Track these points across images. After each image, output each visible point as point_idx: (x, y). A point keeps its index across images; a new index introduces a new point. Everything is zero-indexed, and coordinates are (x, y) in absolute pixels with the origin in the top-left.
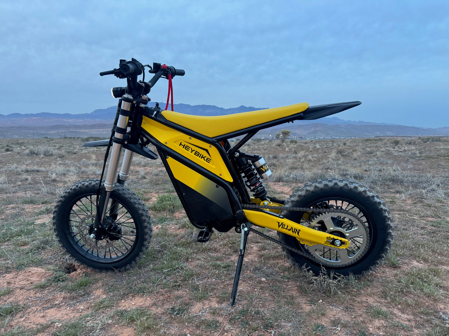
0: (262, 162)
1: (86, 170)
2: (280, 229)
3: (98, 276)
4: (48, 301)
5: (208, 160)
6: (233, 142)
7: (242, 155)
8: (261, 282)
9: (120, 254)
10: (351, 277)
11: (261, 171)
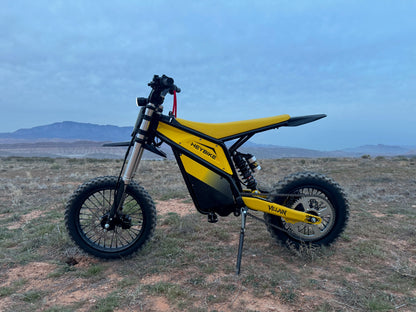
0: (254, 159)
1: (27, 185)
2: (271, 212)
3: (106, 264)
4: (71, 285)
5: (214, 157)
6: (229, 144)
7: (239, 154)
8: (252, 258)
9: (125, 244)
10: (323, 246)
11: (253, 166)
